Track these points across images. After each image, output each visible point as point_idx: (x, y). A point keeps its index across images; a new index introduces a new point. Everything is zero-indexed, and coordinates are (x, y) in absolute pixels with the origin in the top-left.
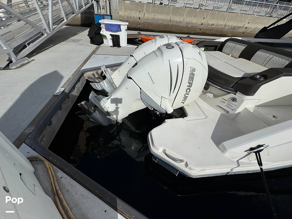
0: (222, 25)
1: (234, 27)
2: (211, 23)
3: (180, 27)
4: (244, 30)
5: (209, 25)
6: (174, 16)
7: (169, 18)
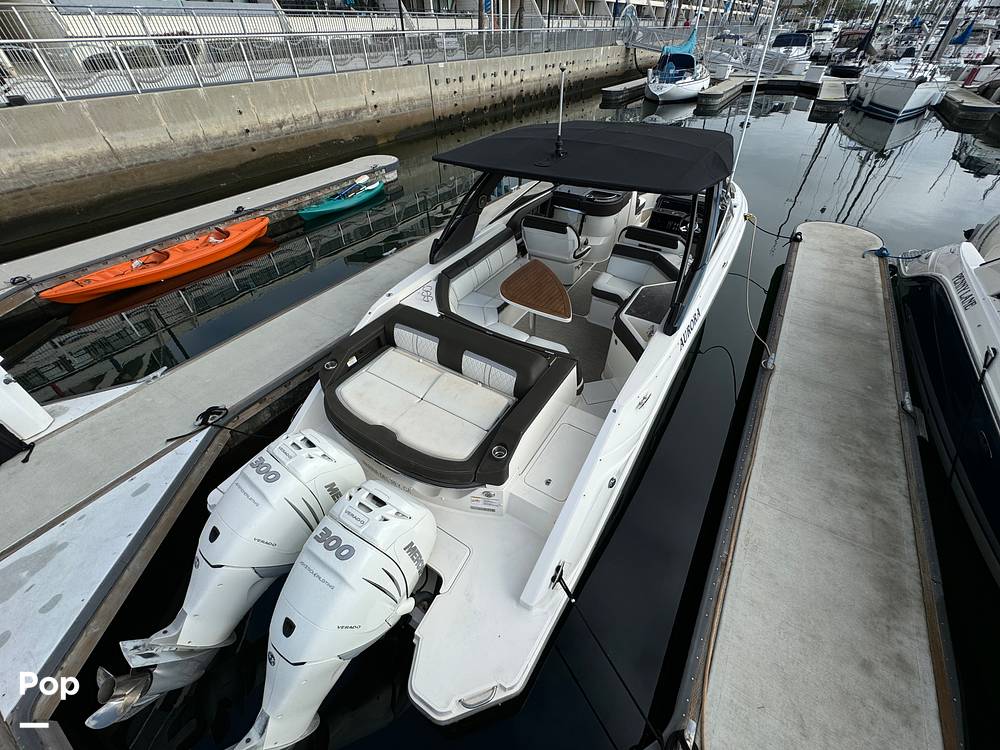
0: (309, 118)
1: (347, 113)
2: (272, 119)
3: (173, 162)
4: (375, 113)
5: (269, 127)
6: (121, 134)
7: (101, 147)
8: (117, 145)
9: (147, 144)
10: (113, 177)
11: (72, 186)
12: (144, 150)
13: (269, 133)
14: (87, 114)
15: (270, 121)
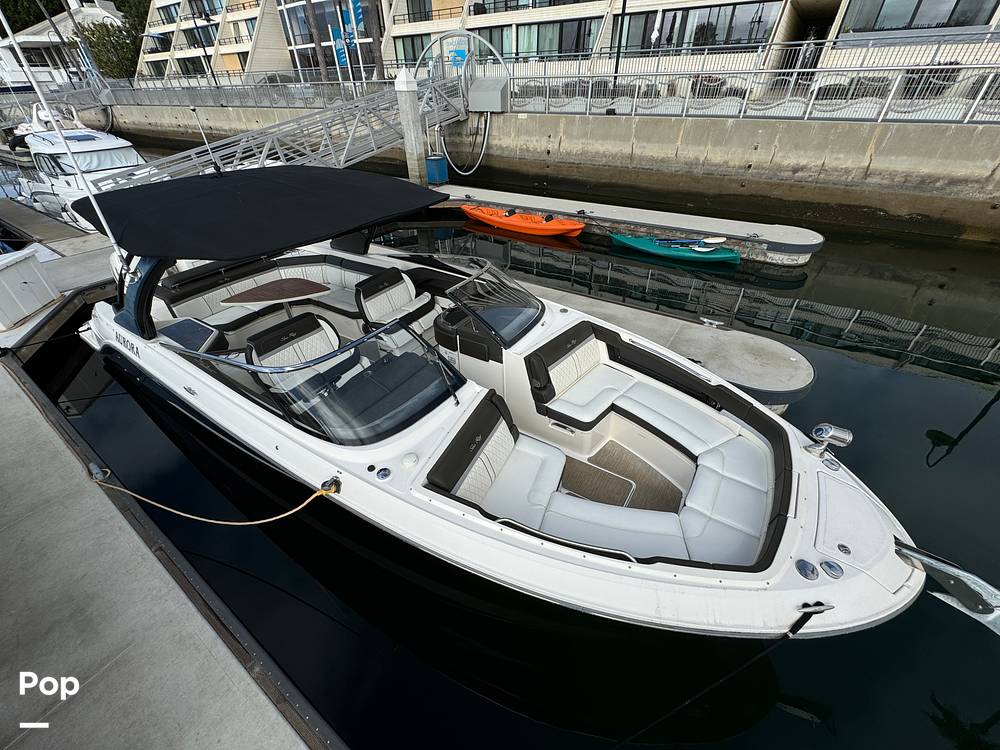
0: (847, 171)
2: (791, 160)
5: (780, 168)
6: (645, 144)
7: (627, 150)
8: (637, 151)
9: (656, 155)
10: (620, 172)
11: (597, 169)
12: (652, 159)
13: (776, 174)
14: (634, 126)
15: (786, 163)
